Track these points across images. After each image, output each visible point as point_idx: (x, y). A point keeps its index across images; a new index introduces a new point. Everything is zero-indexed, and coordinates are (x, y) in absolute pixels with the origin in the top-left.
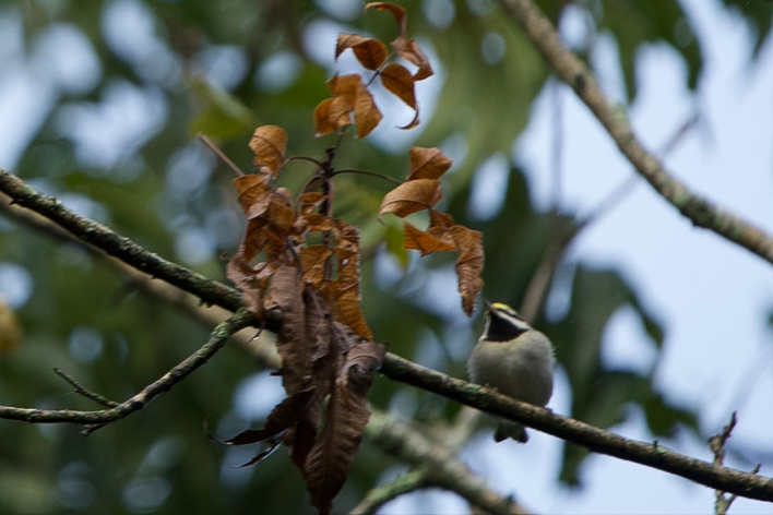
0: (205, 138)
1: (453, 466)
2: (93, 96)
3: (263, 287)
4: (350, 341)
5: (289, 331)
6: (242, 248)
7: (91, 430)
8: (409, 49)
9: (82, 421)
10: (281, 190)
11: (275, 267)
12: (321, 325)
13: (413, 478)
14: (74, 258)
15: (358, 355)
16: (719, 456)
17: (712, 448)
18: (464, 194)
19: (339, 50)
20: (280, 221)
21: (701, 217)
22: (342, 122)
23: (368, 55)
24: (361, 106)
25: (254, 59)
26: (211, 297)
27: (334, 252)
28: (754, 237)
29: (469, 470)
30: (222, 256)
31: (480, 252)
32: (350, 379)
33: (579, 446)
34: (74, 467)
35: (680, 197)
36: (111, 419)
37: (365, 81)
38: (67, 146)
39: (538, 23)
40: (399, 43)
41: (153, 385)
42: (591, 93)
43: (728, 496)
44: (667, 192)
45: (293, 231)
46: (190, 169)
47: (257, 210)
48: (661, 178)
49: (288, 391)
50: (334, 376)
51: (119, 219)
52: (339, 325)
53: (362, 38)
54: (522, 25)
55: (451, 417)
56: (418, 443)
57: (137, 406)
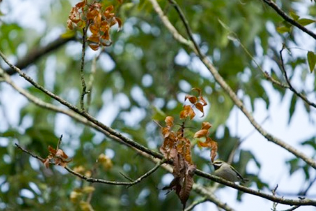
0: (155, 121)
1: (212, 196)
2: (129, 110)
3: (168, 154)
4: (189, 165)
5: (174, 163)
6: (163, 145)
7: (128, 187)
8: (202, 99)
9: (126, 185)
10: (172, 131)
11: (171, 149)
12: (182, 162)
13: (203, 199)
14: (125, 147)
15: (190, 168)
16: (274, 194)
17: (272, 192)
18: (214, 133)
19: (186, 99)
20: (172, 138)
21: (270, 139)
22: (186, 116)
23: (192, 100)
24: (191, 112)
25: (166, 101)
26: (156, 156)
27: (185, 146)
28: (282, 143)
29: (216, 197)
30: (158, 147)
31: (216, 147)
32: (189, 174)
33: (241, 191)
34: (124, 196)
35: (265, 134)
36: (133, 184)
37: (191, 106)
38: (122, 121)
39: (232, 93)
40: (199, 97)
41: (142, 177)
42: (244, 110)
43: (276, 203)
44: (262, 132)
45: (175, 141)
46: (151, 127)
47: (167, 136)
48: (260, 129)
49: (175, 177)
50: (185, 173)
51: (135, 138)
52: (186, 162)
53: (191, 96)
54: (228, 94)
55: (212, 185)
56: (204, 191)
57: (139, 182)
